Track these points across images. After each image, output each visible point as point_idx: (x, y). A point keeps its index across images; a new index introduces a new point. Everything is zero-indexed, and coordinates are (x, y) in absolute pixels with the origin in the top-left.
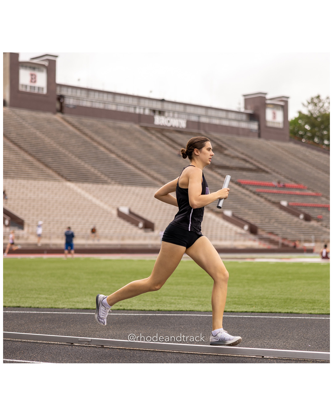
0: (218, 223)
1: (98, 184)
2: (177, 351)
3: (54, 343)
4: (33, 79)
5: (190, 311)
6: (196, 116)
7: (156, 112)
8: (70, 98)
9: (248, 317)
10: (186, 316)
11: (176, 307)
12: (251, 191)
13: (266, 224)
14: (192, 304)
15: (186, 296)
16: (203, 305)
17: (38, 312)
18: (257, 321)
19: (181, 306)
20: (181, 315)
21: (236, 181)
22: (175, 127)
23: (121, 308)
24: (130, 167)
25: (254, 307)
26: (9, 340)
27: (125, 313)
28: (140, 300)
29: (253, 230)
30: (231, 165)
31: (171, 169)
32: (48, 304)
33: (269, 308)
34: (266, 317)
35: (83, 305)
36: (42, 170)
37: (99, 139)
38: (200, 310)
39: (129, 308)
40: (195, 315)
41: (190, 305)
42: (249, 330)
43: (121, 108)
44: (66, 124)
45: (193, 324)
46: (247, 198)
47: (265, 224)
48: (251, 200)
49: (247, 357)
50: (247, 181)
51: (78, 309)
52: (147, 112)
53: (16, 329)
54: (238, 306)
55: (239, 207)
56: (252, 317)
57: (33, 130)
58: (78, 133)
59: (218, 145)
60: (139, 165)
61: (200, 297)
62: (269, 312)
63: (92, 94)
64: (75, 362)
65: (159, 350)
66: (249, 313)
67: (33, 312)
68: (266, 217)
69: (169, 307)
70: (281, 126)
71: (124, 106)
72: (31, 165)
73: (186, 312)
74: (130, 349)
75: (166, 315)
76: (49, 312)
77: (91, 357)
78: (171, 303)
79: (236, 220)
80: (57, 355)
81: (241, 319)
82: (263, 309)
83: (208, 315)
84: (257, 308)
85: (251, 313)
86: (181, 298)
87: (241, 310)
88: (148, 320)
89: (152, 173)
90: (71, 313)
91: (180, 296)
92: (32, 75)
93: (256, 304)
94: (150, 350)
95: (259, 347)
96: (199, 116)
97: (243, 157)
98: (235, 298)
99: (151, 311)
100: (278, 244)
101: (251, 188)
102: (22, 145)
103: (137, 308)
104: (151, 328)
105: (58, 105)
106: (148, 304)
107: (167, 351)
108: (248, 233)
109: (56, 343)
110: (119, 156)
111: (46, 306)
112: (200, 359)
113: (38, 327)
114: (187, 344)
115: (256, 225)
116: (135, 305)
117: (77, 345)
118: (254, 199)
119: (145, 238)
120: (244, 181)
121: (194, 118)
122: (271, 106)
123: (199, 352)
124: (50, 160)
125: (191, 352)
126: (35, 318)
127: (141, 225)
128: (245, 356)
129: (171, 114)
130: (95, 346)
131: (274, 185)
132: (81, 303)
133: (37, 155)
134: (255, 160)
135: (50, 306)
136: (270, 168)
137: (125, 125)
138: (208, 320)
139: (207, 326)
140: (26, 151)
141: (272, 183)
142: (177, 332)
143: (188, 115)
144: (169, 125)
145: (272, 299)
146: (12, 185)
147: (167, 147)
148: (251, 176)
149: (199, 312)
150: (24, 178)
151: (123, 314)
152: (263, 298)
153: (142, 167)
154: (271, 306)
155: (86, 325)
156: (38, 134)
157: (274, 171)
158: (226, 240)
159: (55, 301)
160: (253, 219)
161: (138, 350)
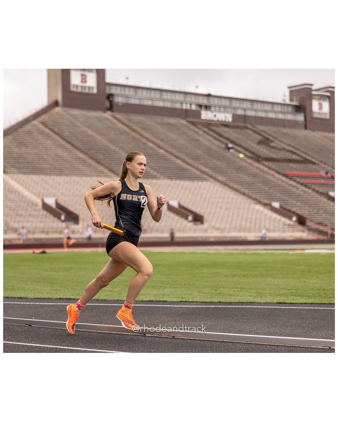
0: (266, 215)
1: (148, 179)
2: (245, 342)
3: (128, 334)
4: (84, 79)
5: (251, 303)
6: (242, 109)
7: (202, 107)
8: (119, 96)
9: (308, 309)
10: (247, 307)
11: (236, 299)
12: (298, 183)
13: (315, 215)
14: (251, 296)
15: (244, 289)
16: (261, 297)
17: (106, 304)
18: (318, 313)
19: (240, 298)
20: (242, 306)
21: (283, 172)
22: (222, 121)
23: (183, 300)
24: (178, 161)
25: (312, 298)
26: (85, 331)
27: (188, 305)
28: (200, 292)
29: (302, 221)
30: (278, 157)
31: (218, 163)
32: (113, 297)
33: (328, 299)
34: (326, 308)
35: (146, 297)
36: (94, 167)
37: (148, 135)
38: (259, 302)
39: (191, 300)
40: (256, 307)
41: (249, 297)
42: (312, 322)
43: (168, 105)
44: (115, 121)
45: (256, 316)
46: (295, 190)
47: (313, 215)
48: (298, 191)
49: (314, 348)
50: (294, 173)
51: (142, 301)
52: (194, 107)
53: (89, 320)
54: (296, 298)
55: (286, 198)
56: (312, 308)
57: (84, 128)
58: (127, 130)
59: (264, 137)
60: (187, 159)
61: (258, 289)
62: (328, 304)
63: (140, 92)
64: (151, 352)
65: (228, 341)
66: (309, 304)
67: (101, 304)
68: (315, 208)
69: (229, 298)
70: (328, 117)
71: (171, 102)
72: (84, 162)
73: (247, 303)
74: (200, 340)
75: (228, 306)
76: (116, 304)
77: (165, 347)
78: (230, 295)
79: (284, 212)
80: (132, 345)
81: (301, 310)
82: (322, 301)
83: (269, 307)
84: (315, 299)
85: (310, 304)
86: (239, 290)
87: (300, 301)
88: (211, 311)
89: (200, 167)
90: (137, 305)
91: (238, 288)
92: (82, 75)
93: (314, 296)
94: (219, 341)
95: (324, 338)
96: (245, 110)
97: (290, 148)
98: (292, 289)
99: (213, 303)
100: (327, 235)
101: (298, 180)
102: (75, 143)
103: (199, 301)
104: (215, 320)
105: (107, 104)
106: (208, 297)
107: (236, 342)
108: (297, 224)
109: (129, 334)
110: (167, 151)
111: (112, 298)
112: (269, 350)
113: (109, 319)
114: (254, 335)
115: (304, 216)
116: (196, 297)
117: (149, 336)
118: (301, 190)
119: (195, 231)
120: (292, 173)
121: (240, 112)
122: (317, 97)
123: (266, 343)
124: (101, 157)
125: (259, 343)
126: (105, 310)
127: (190, 218)
128: (312, 347)
129: (217, 109)
130: (166, 337)
131: (322, 176)
132: (144, 295)
133: (89, 153)
134: (302, 152)
135: (115, 298)
136: (317, 158)
137: (173, 121)
138: (269, 311)
139: (270, 317)
140: (79, 149)
141: (320, 173)
142: (241, 324)
143: (234, 109)
144: (215, 119)
145: (329, 290)
146: (67, 182)
147: (214, 141)
148: (298, 167)
149: (259, 304)
150: (78, 175)
151: (186, 306)
152: (320, 290)
153: (190, 161)
154: (329, 298)
155: (153, 317)
156: (90, 132)
157: (321, 162)
158: (274, 231)
159: (120, 294)
160: (300, 210)
161: (207, 340)
